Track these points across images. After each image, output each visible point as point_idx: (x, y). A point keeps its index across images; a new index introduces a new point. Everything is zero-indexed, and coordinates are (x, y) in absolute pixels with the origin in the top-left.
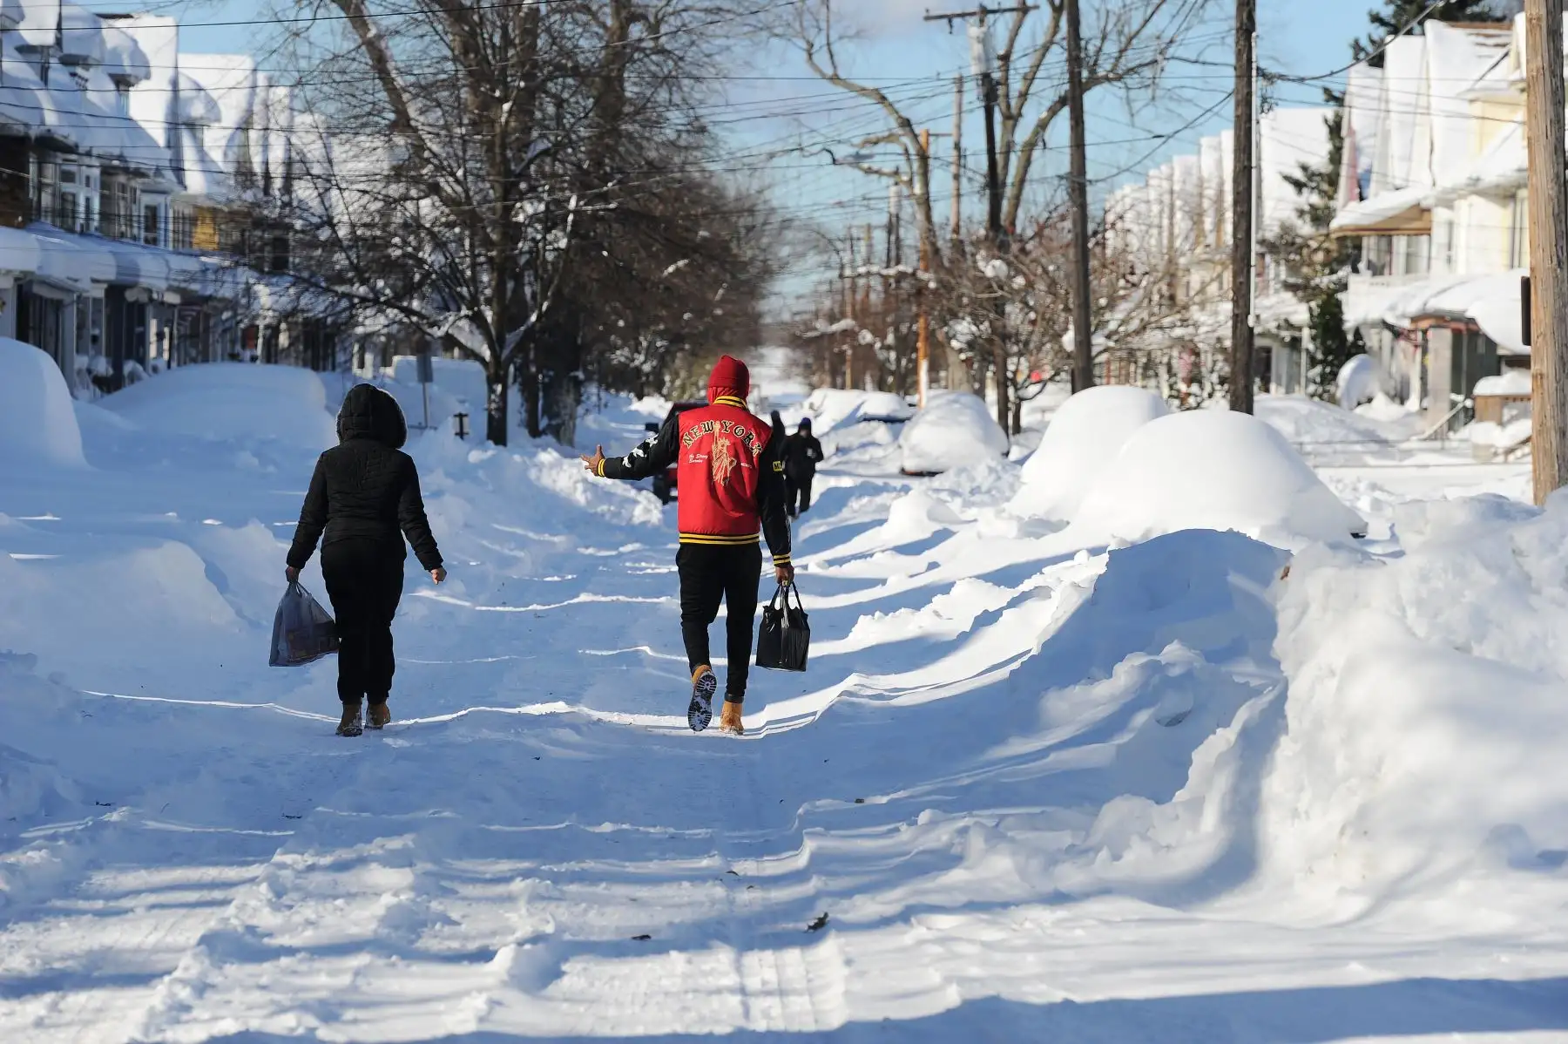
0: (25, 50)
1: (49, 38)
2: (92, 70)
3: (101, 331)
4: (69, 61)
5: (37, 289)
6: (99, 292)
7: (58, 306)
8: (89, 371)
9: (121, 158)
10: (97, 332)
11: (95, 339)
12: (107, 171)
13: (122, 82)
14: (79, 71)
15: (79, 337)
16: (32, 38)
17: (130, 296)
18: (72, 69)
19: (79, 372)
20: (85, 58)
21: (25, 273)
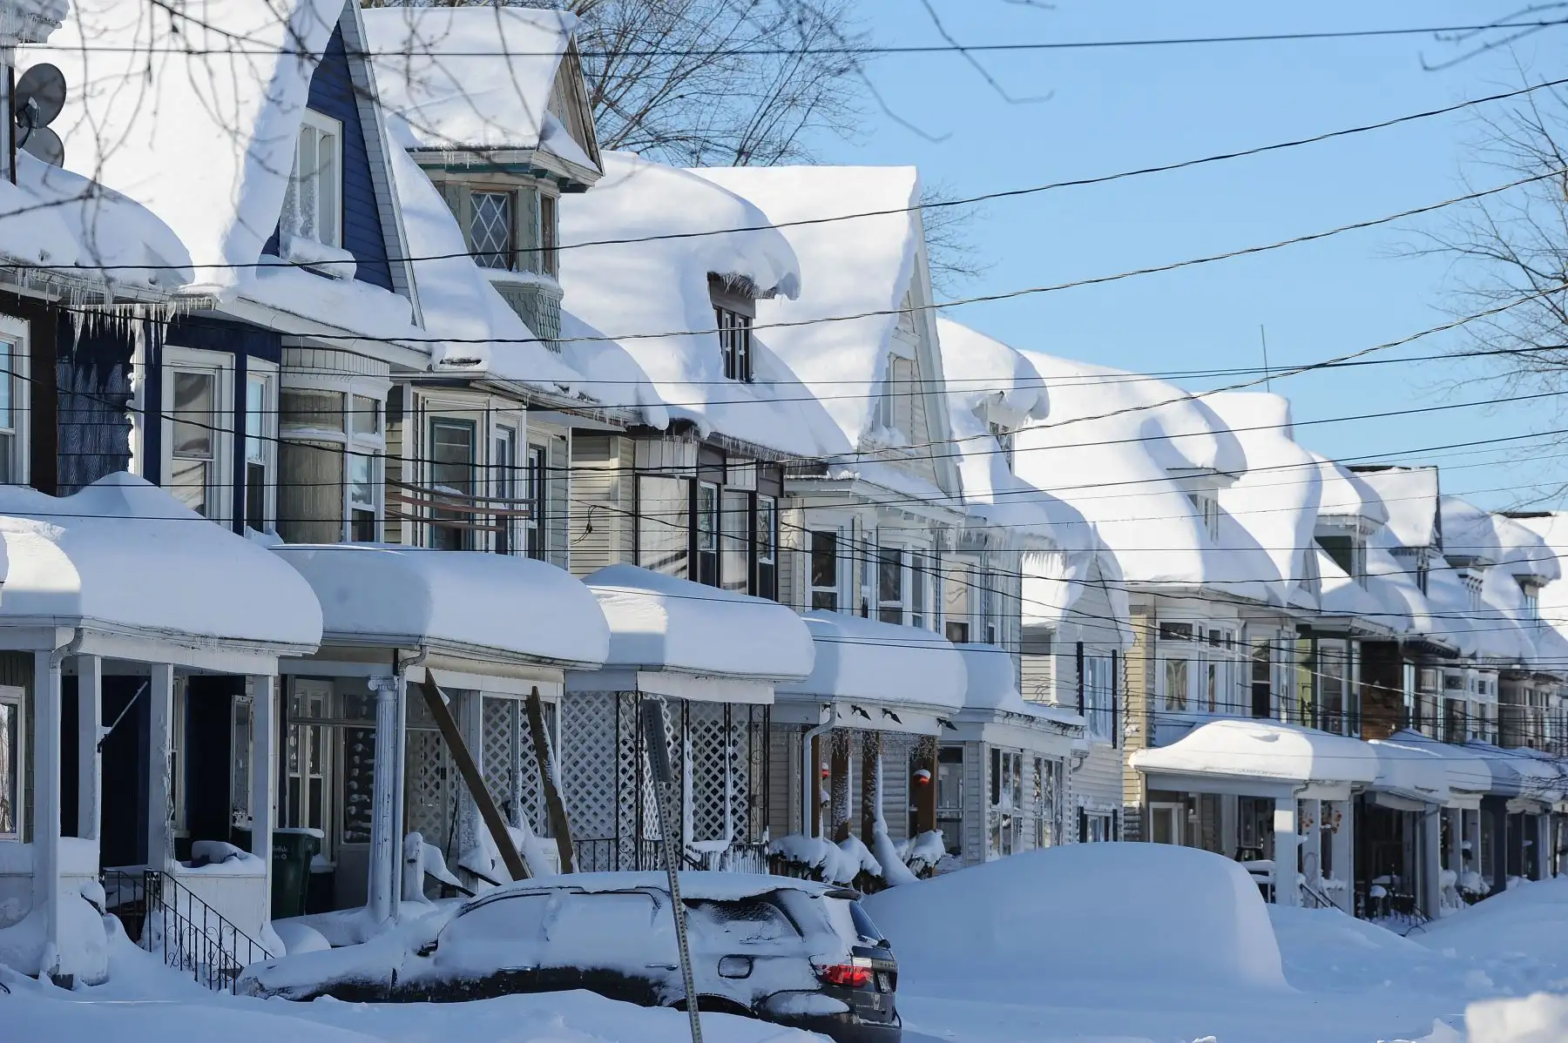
0: (1399, 551)
1: (1424, 537)
2: (1486, 571)
3: (1475, 844)
4: (1456, 562)
5: (1381, 801)
6: (1473, 804)
7: (1418, 818)
8: (1459, 889)
9: (1520, 660)
10: (1468, 846)
11: (1467, 854)
12: (1507, 676)
13: (1527, 583)
14: (1470, 572)
15: (1445, 852)
16: (1406, 538)
17: (1512, 807)
18: (1462, 571)
19: (1446, 889)
20: (1476, 559)
21: (1362, 784)
